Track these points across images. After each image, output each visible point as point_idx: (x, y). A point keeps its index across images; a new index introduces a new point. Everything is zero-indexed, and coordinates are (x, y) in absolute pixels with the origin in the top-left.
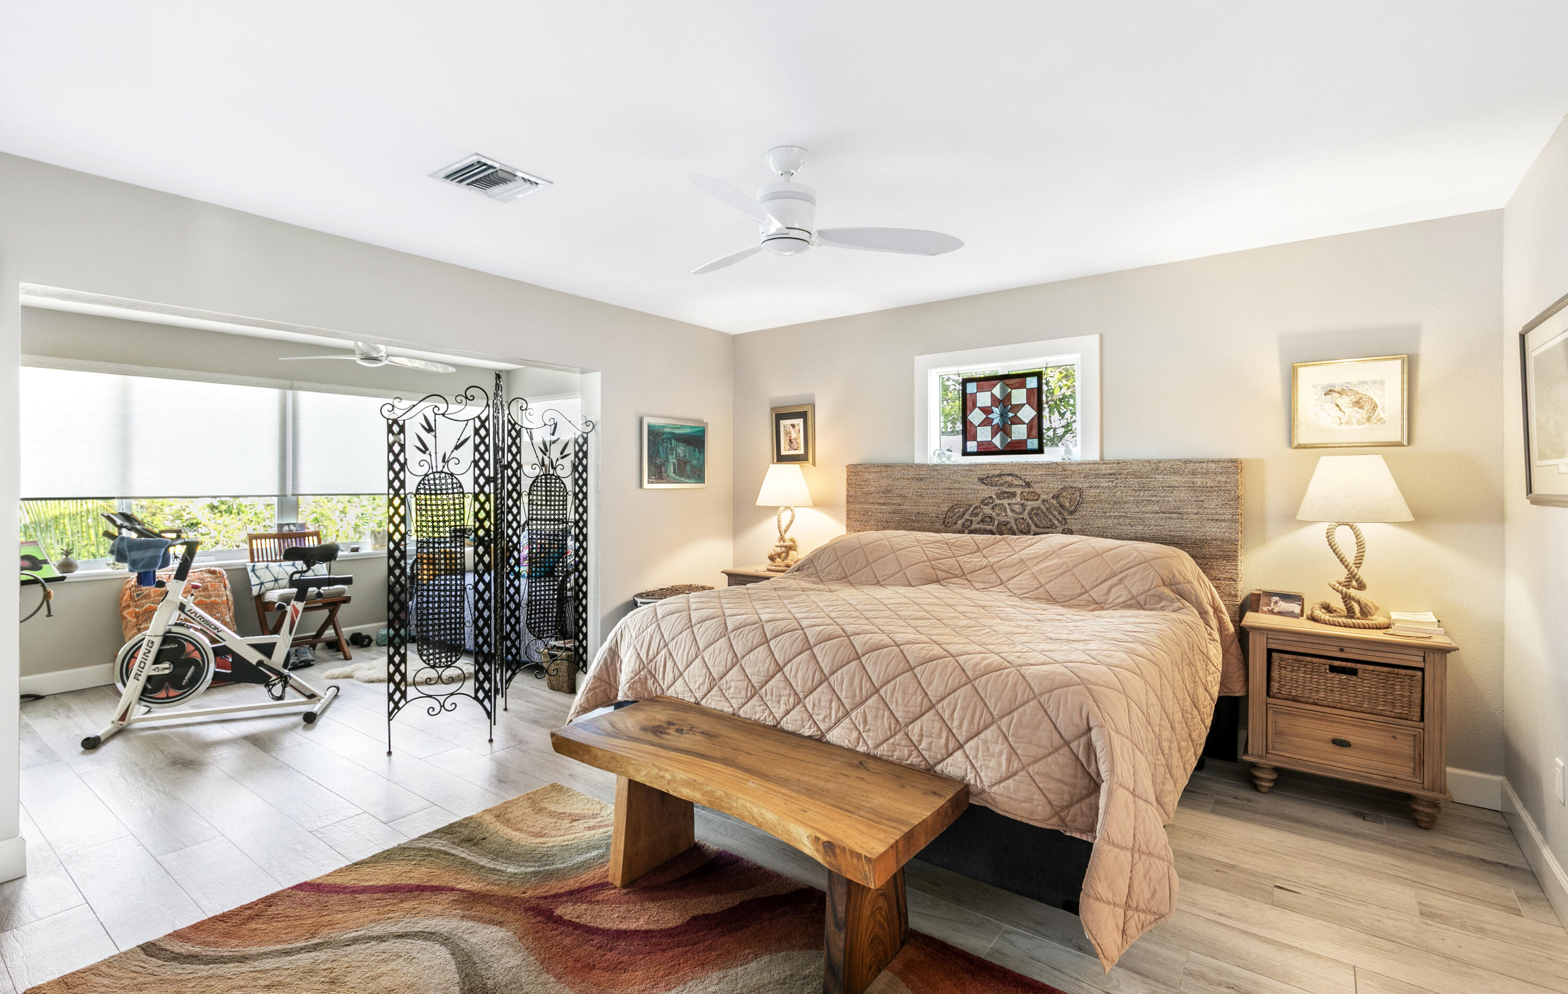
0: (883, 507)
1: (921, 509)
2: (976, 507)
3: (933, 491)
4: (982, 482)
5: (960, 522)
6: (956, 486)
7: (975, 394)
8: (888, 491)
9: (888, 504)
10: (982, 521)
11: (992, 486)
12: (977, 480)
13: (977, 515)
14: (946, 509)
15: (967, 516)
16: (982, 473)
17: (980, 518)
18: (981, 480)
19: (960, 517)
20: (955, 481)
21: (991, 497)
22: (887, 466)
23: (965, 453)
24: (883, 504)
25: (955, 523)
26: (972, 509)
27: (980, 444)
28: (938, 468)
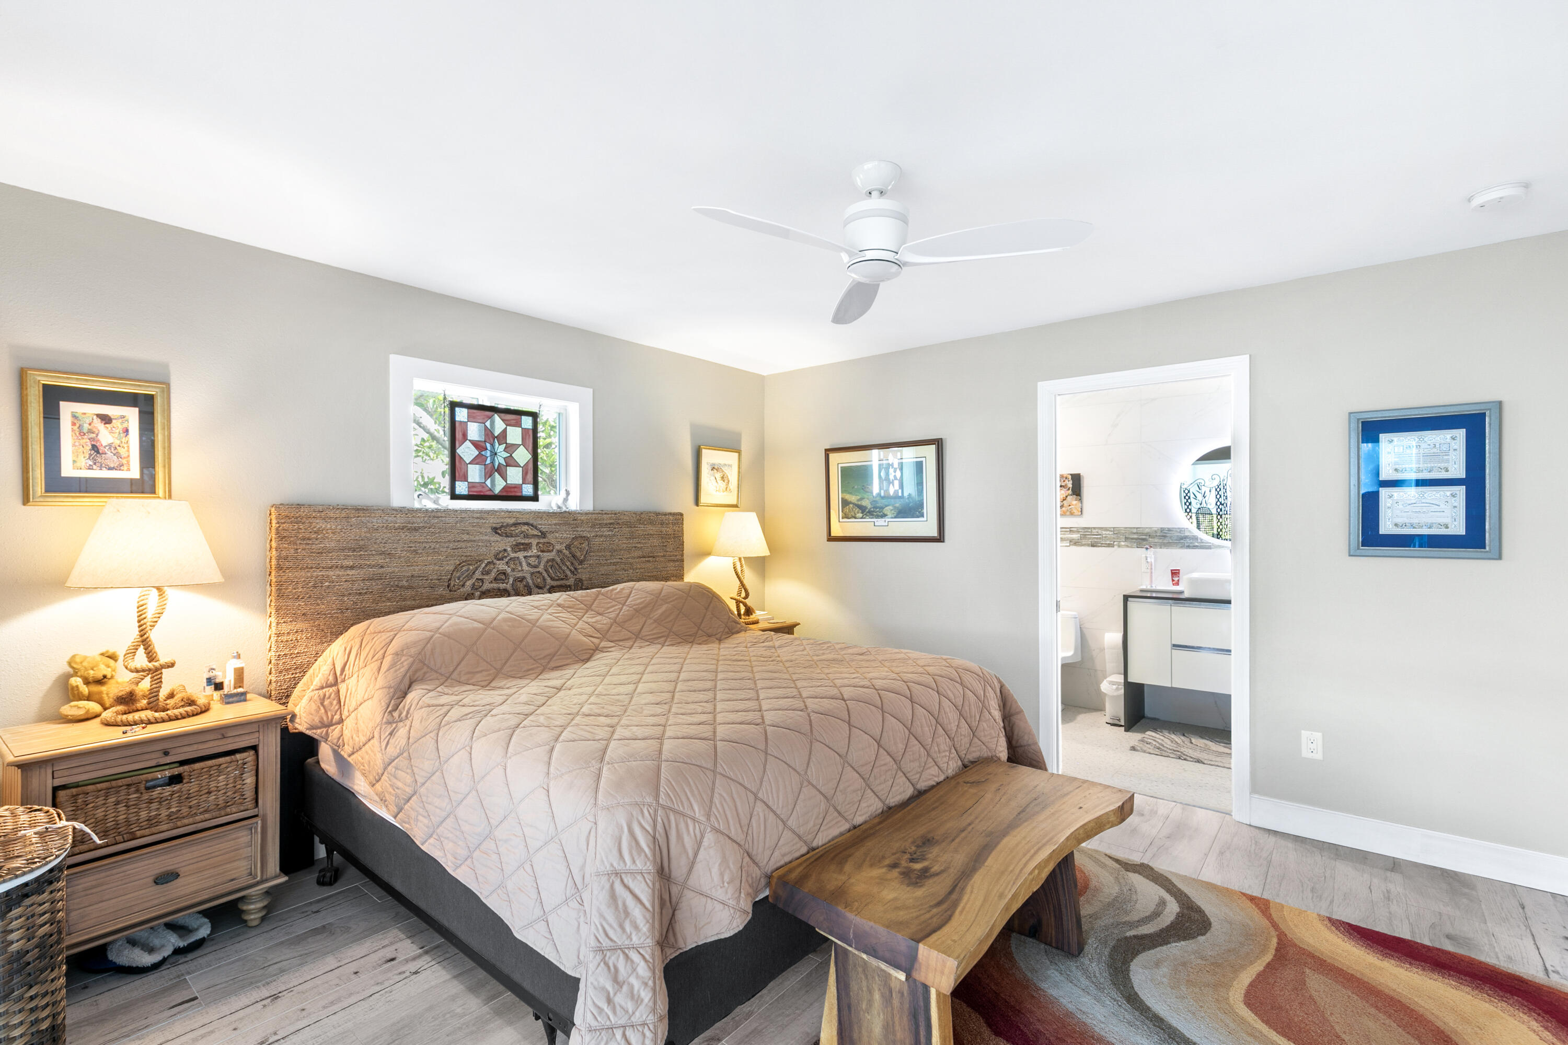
0: (353, 572)
1: (416, 570)
2: (489, 563)
3: (433, 545)
4: (496, 533)
5: (469, 583)
6: (465, 537)
7: (466, 424)
8: (361, 548)
9: (361, 567)
10: (495, 579)
11: (507, 536)
12: (489, 530)
13: (488, 573)
14: (452, 568)
15: (478, 575)
16: (495, 521)
17: (493, 575)
18: (495, 530)
19: (469, 577)
20: (464, 532)
21: (505, 550)
22: (357, 509)
23: (454, 496)
24: (352, 568)
25: (463, 586)
26: (483, 565)
27: (471, 485)
28: (439, 514)
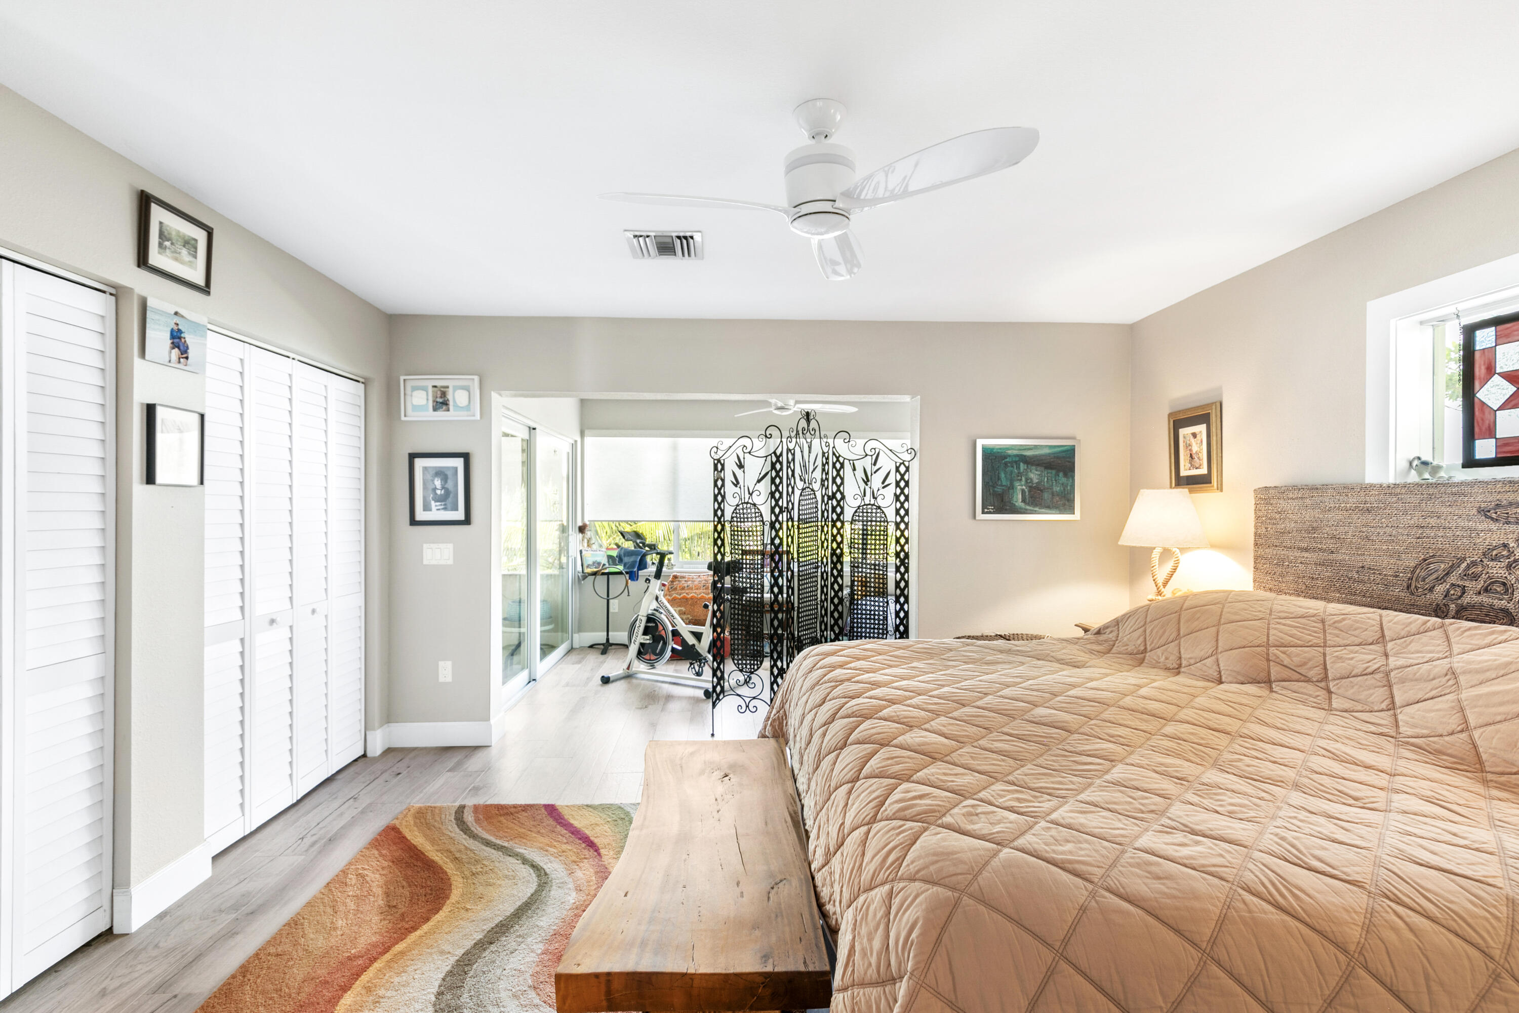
0: (1306, 555)
1: (1368, 561)
2: (1474, 564)
3: (1388, 530)
4: (1486, 516)
5: (1440, 589)
6: (1433, 521)
7: (1493, 350)
8: (1314, 529)
9: (1314, 550)
10: (1486, 590)
11: (1508, 523)
12: (1474, 511)
13: (1476, 577)
14: (1413, 564)
15: (1453, 579)
16: (1482, 498)
17: (1480, 584)
18: (1484, 512)
19: (1441, 580)
20: (1432, 515)
21: (1505, 546)
22: (1314, 488)
23: (1470, 462)
24: (1306, 550)
25: (1431, 590)
26: (1464, 565)
27: (1502, 444)
28: (1398, 490)
